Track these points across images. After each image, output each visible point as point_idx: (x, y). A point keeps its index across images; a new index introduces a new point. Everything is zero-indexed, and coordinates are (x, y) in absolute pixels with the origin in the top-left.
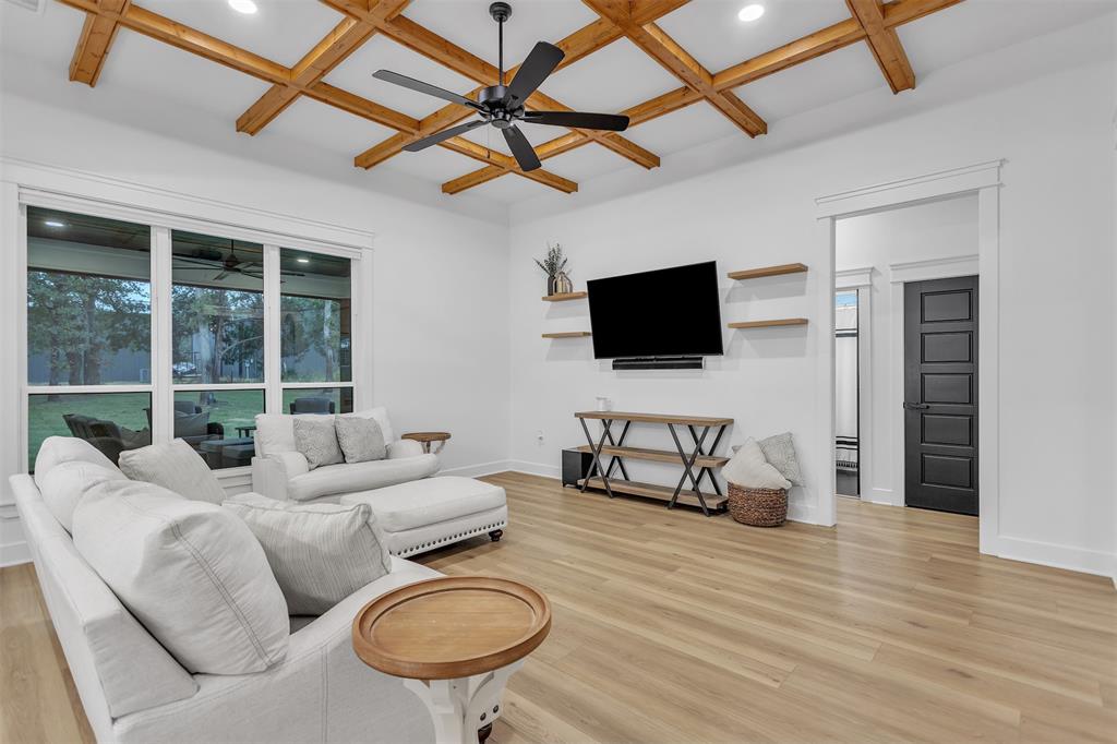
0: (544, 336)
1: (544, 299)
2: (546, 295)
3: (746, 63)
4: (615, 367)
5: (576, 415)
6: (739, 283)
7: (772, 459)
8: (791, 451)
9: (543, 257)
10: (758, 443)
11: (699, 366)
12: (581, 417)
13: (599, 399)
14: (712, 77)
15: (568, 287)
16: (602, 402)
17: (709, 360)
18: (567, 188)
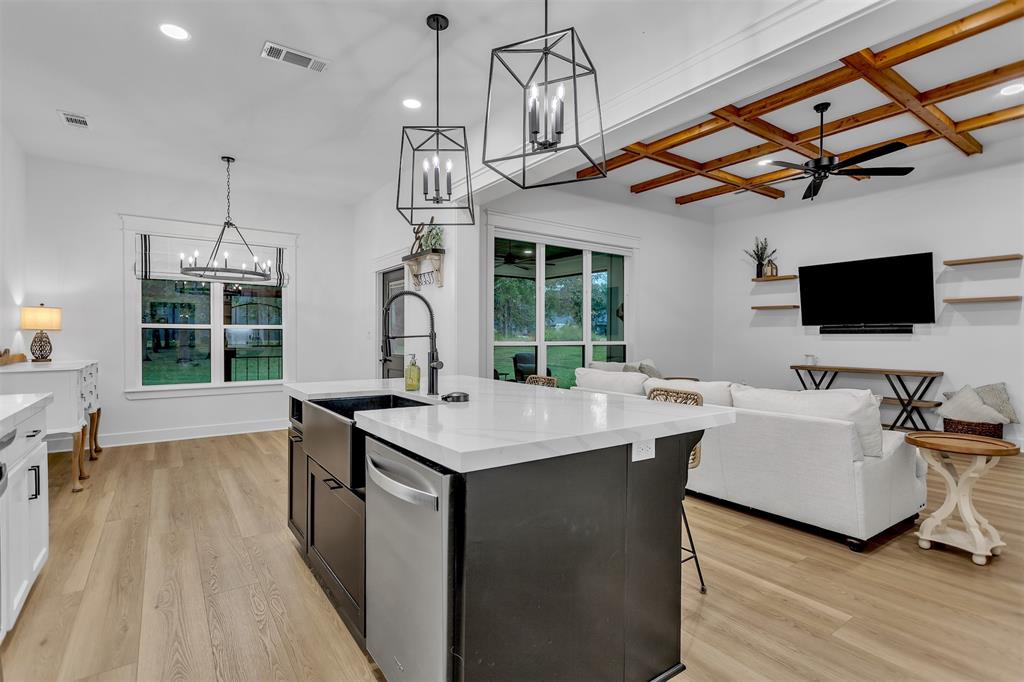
0: (753, 308)
1: (753, 280)
2: (755, 277)
3: (989, 114)
4: (822, 332)
5: (792, 367)
6: (950, 268)
7: (988, 402)
8: (1005, 396)
9: (752, 248)
10: (974, 390)
11: (910, 332)
12: (796, 368)
13: (807, 356)
14: (956, 124)
15: (774, 271)
16: (810, 358)
17: (918, 328)
18: (775, 196)
